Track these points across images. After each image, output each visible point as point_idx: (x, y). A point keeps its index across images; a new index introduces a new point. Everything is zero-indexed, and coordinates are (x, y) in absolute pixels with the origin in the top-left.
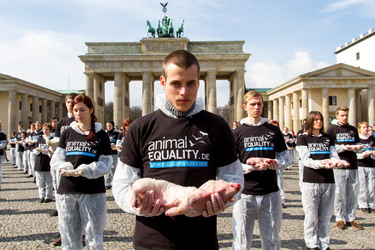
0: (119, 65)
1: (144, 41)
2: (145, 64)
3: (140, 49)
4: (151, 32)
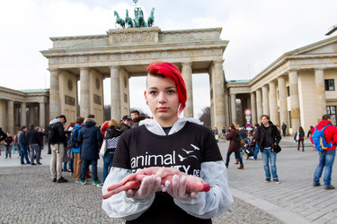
0: (84, 59)
1: (111, 33)
2: (112, 57)
3: (108, 41)
4: (121, 23)
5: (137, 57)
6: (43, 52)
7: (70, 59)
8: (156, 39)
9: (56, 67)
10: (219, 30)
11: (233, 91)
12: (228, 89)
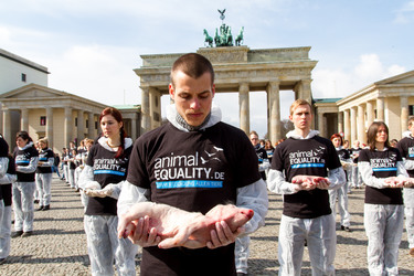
4: (209, 40)
5: (227, 76)
6: (136, 71)
7: (161, 77)
8: (246, 58)
9: (147, 85)
10: (307, 49)
11: (321, 111)
12: (316, 108)
